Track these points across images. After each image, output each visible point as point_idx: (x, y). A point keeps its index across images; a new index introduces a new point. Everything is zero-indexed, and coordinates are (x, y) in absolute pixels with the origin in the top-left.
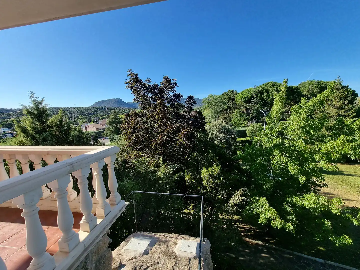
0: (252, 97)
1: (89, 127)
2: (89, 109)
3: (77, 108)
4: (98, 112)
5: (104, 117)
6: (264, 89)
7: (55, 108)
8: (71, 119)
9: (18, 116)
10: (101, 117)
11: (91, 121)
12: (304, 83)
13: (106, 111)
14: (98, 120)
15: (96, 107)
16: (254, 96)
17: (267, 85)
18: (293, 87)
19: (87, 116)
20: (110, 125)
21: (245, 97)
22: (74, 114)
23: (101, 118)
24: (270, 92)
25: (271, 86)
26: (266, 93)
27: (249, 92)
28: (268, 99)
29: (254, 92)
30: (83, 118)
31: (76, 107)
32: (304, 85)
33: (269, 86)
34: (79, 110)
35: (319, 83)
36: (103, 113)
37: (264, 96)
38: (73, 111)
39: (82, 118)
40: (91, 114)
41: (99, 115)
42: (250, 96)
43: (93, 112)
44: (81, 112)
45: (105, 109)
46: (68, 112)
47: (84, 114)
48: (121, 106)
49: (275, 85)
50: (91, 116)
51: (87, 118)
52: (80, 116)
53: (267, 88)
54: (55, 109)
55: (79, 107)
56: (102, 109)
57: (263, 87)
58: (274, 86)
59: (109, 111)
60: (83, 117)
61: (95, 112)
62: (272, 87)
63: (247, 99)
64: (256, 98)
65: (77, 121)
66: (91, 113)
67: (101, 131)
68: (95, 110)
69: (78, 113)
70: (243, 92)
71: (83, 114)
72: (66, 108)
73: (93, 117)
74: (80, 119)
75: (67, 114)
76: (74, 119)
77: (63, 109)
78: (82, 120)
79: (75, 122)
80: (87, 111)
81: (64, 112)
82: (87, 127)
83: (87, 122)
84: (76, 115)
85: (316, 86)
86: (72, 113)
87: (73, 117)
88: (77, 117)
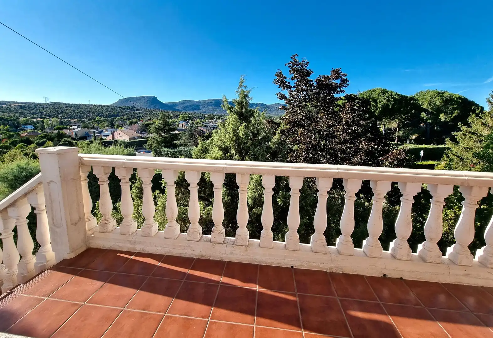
1: (118, 133)
2: (109, 108)
4: (123, 114)
5: (133, 120)
6: (370, 98)
7: (60, 104)
8: (84, 121)
9: (3, 112)
10: (128, 120)
11: (114, 126)
13: (135, 113)
14: (125, 125)
15: (120, 106)
17: (373, 91)
18: (407, 97)
19: (108, 118)
22: (88, 113)
23: (128, 122)
24: (378, 101)
25: (379, 94)
26: (373, 102)
28: (375, 111)
30: (102, 121)
31: (91, 104)
33: (377, 93)
34: (96, 109)
36: (131, 115)
39: (100, 121)
41: (125, 117)
43: (116, 114)
44: (98, 111)
45: (133, 110)
46: (79, 110)
47: (103, 116)
48: (157, 107)
49: (386, 92)
50: (113, 119)
51: (107, 120)
52: (98, 117)
53: (374, 96)
54: (60, 106)
55: (96, 104)
56: (128, 109)
57: (368, 94)
58: (383, 93)
59: (139, 113)
61: (119, 112)
62: (381, 95)
65: (93, 124)
66: (112, 114)
67: (136, 140)
68: (119, 110)
69: (94, 112)
71: (101, 114)
72: (75, 104)
73: (116, 119)
74: (97, 122)
75: (77, 114)
76: (89, 121)
77: (72, 106)
78: (101, 123)
79: (91, 125)
80: (107, 110)
81: (74, 111)
82: (115, 133)
83: (107, 126)
84: (90, 116)
85: (439, 98)
86: (84, 111)
87: (86, 118)
88: (93, 118)
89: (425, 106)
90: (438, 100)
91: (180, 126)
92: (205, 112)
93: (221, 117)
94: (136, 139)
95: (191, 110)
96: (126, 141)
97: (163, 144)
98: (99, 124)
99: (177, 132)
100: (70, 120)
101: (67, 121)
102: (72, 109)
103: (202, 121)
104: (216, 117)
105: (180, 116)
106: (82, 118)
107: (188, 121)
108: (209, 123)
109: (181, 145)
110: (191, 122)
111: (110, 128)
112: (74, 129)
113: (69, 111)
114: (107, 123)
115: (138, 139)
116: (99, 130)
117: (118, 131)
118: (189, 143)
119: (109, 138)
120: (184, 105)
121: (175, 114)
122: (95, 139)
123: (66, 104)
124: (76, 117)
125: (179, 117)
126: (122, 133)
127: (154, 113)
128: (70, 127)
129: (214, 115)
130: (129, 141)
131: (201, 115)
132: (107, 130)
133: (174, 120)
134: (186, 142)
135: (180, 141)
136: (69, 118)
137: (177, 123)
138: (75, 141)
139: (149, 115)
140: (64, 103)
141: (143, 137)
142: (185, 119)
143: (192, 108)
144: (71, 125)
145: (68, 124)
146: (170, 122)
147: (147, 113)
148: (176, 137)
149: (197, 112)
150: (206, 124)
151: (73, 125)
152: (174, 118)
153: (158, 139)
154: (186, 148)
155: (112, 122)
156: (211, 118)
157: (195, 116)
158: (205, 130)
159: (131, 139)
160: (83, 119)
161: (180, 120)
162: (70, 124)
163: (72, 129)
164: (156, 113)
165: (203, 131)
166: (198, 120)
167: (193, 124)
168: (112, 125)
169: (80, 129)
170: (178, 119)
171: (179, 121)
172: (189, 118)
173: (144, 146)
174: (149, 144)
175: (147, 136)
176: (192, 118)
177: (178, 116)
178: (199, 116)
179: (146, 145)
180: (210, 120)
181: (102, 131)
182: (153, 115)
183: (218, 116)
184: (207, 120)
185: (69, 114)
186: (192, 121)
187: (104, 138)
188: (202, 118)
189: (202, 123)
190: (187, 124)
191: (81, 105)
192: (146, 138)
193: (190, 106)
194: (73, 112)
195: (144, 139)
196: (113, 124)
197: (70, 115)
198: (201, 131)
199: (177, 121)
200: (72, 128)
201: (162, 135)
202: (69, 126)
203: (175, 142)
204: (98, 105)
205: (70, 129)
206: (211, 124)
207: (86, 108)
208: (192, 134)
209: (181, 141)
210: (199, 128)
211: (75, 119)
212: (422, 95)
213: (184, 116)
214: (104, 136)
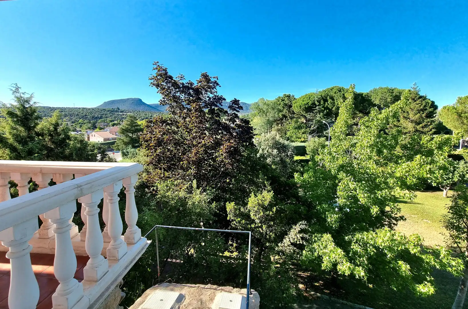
0: (314, 104)
1: (93, 135)
2: (94, 111)
3: (77, 108)
4: (107, 116)
5: (116, 122)
6: (328, 95)
7: (44, 108)
10: (111, 122)
11: (96, 128)
12: (375, 90)
13: (119, 115)
14: (107, 126)
15: (104, 108)
16: (316, 102)
17: (331, 90)
18: (362, 94)
19: (91, 120)
20: (124, 134)
21: (304, 104)
22: (72, 116)
23: (111, 124)
24: (335, 98)
25: (336, 92)
26: (331, 99)
27: (310, 98)
28: (332, 108)
29: (316, 98)
30: (85, 124)
31: (75, 107)
32: (375, 91)
33: (334, 91)
34: (80, 112)
35: (393, 90)
36: (115, 117)
37: (328, 104)
38: (70, 112)
39: (82, 123)
40: (96, 117)
41: (109, 119)
42: (310, 102)
43: (100, 116)
44: (82, 114)
45: (117, 112)
46: (64, 113)
47: (87, 118)
48: (141, 108)
49: (342, 90)
50: (97, 121)
51: (90, 123)
52: (81, 120)
53: (332, 94)
55: (80, 107)
56: (112, 111)
57: (326, 92)
58: (340, 91)
59: (123, 115)
60: (84, 122)
61: (103, 114)
63: (306, 107)
64: (318, 105)
68: (103, 112)
70: (302, 97)
71: (84, 117)
73: (99, 121)
74: (80, 125)
76: (72, 124)
78: (83, 125)
80: (91, 113)
84: (74, 119)
85: (390, 94)
86: (68, 114)
87: (69, 121)
88: (76, 121)
89: (377, 102)
90: (389, 96)
111: (92, 130)
114: (90, 125)
117: (93, 133)
126: (96, 135)
127: (138, 114)
130: (103, 142)
140: (49, 107)
155: (95, 124)
164: (140, 114)
191: (65, 109)
204: (82, 108)
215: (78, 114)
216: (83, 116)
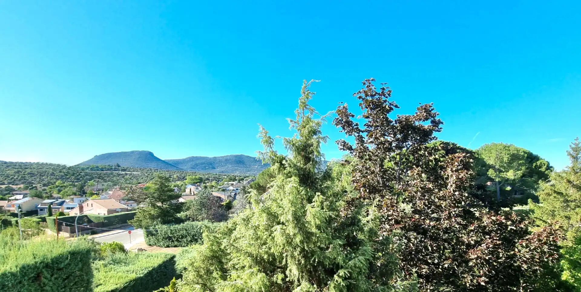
1: (90, 205)
8: (36, 187)
13: (120, 175)
14: (103, 191)
19: (76, 182)
22: (43, 176)
30: (66, 187)
34: (56, 170)
38: (41, 170)
39: (62, 187)
44: (61, 172)
45: (117, 171)
46: (28, 171)
48: (153, 165)
50: (85, 183)
51: (74, 186)
52: (59, 181)
56: (109, 169)
59: (126, 174)
60: (65, 185)
65: (50, 191)
67: (118, 214)
69: (53, 174)
71: (64, 177)
72: (22, 163)
73: (89, 184)
74: (58, 188)
75: (24, 177)
76: (43, 188)
77: (16, 166)
78: (64, 189)
79: (47, 193)
81: (18, 172)
82: (84, 205)
83: (75, 194)
84: (47, 179)
85: (506, 152)
86: (36, 173)
87: (39, 183)
88: (51, 183)
89: (491, 162)
90: (505, 154)
91: (188, 191)
92: (223, 172)
93: (245, 178)
94: (118, 212)
95: (202, 169)
96: (102, 215)
97: (159, 219)
98: (59, 191)
99: (181, 200)
100: (11, 186)
101: (6, 187)
102: (16, 170)
103: (218, 184)
104: (238, 179)
105: (187, 177)
106: (32, 183)
107: (198, 184)
108: (228, 187)
109: (188, 219)
110: (203, 185)
111: (78, 197)
112: (17, 200)
113: (11, 172)
114: (75, 189)
115: (121, 212)
116: (60, 200)
117: (90, 202)
118: (200, 215)
119: (75, 213)
120: (193, 163)
121: (180, 175)
122: (51, 215)
123: (6, 163)
124: (22, 181)
125: (186, 179)
126: (95, 204)
127: (149, 174)
128: (11, 196)
129: (235, 176)
130: (107, 215)
131: (217, 176)
132: (72, 199)
133: (178, 183)
134: (195, 214)
135: (186, 213)
136: (9, 183)
137: (182, 188)
138: (16, 219)
139: (141, 177)
140: (3, 161)
141: (129, 208)
142: (195, 182)
143: (205, 167)
144: (13, 194)
145: (7, 192)
146: (173, 185)
147: (138, 175)
148: (179, 208)
149: (211, 171)
150: (224, 188)
151: (17, 194)
152: (178, 180)
153: (152, 212)
154: (195, 223)
155: (82, 187)
156: (231, 180)
157: (209, 177)
158: (223, 197)
159: (110, 211)
160: (34, 184)
161: (187, 183)
162: (11, 191)
163: (13, 200)
164: (152, 174)
165: (220, 198)
166: (213, 183)
167: (206, 187)
168: (82, 193)
169: (27, 199)
170: (184, 182)
171: (186, 185)
172: (201, 180)
173: (130, 223)
174: (138, 220)
175: (137, 207)
176: (205, 180)
177: (184, 177)
178: (214, 178)
179: (132, 221)
180: (229, 183)
181: (63, 202)
182: (147, 177)
183: (241, 177)
184: (226, 183)
185: (11, 177)
186: (205, 185)
187: (66, 211)
188: (218, 180)
189: (219, 187)
190: (197, 189)
191: (31, 164)
192: (135, 210)
193: (202, 164)
194: (17, 174)
195: (131, 211)
196: (84, 191)
197: (12, 179)
198: (217, 197)
199: (182, 185)
200: (13, 198)
201: (159, 205)
202: (8, 195)
203: (179, 215)
205: (9, 200)
206: (231, 188)
207: (40, 168)
208: (203, 202)
209: (188, 213)
210: (215, 194)
211: (20, 184)
212: (487, 149)
213: (194, 177)
214: (68, 208)
215: (53, 173)
216: (62, 176)
